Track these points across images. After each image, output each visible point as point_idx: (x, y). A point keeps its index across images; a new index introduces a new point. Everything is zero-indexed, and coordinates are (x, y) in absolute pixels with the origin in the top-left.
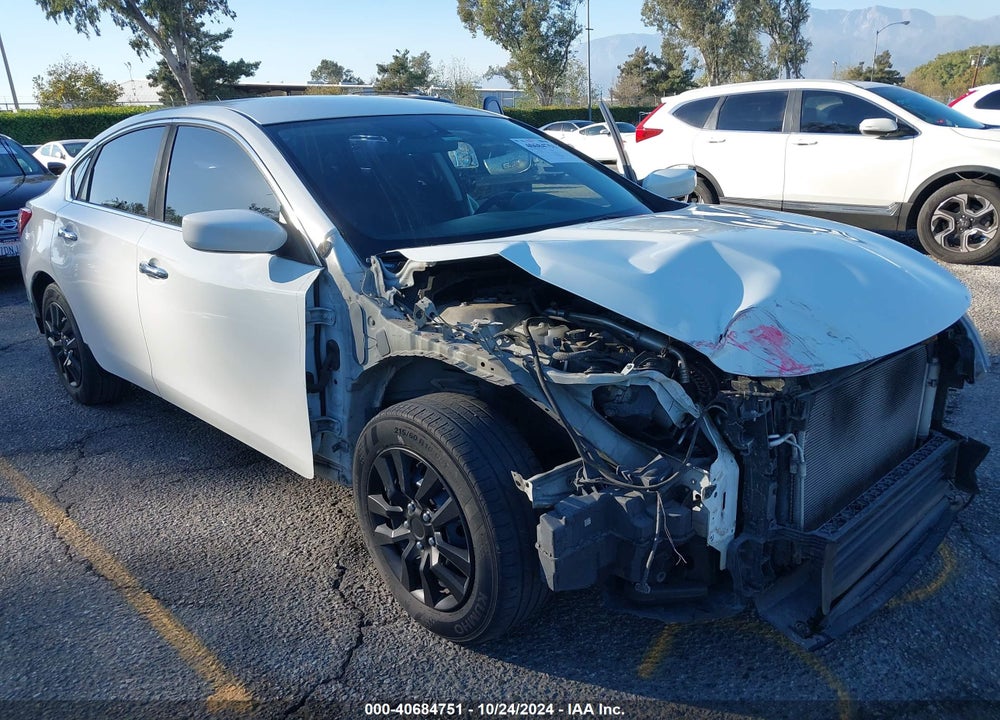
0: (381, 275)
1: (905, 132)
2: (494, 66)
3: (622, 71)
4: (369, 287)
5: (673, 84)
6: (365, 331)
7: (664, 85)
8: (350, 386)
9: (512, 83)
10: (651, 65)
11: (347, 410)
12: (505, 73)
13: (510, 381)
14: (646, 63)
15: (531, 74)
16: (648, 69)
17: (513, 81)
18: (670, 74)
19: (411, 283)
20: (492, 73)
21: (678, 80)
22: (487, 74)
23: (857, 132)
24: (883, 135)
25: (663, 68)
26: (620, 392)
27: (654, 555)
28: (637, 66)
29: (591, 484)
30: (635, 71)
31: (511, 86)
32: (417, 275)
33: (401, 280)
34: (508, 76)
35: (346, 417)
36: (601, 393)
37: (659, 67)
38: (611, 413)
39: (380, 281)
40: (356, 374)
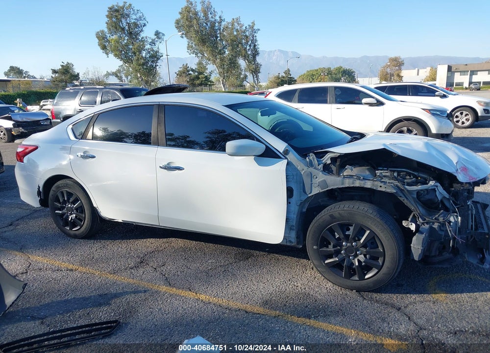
0: (316, 160)
1: (380, 103)
2: (109, 71)
3: (177, 75)
4: (311, 164)
5: (202, 81)
6: (311, 181)
7: (198, 82)
8: (299, 204)
9: (119, 79)
10: (191, 72)
11: (296, 213)
12: (115, 74)
13: (394, 191)
14: (188, 71)
15: (139, 75)
16: (190, 74)
17: (120, 79)
18: (200, 76)
19: (329, 162)
20: (108, 75)
21: (204, 79)
22: (106, 75)
23: (361, 104)
24: (371, 105)
25: (196, 74)
26: (422, 192)
27: (453, 241)
28: (184, 73)
29: (424, 223)
30: (184, 75)
31: (119, 81)
32: (332, 159)
33: (323, 161)
34: (117, 76)
35: (295, 216)
36: (418, 193)
37: (194, 73)
38: (422, 199)
39: (315, 162)
40: (304, 198)
